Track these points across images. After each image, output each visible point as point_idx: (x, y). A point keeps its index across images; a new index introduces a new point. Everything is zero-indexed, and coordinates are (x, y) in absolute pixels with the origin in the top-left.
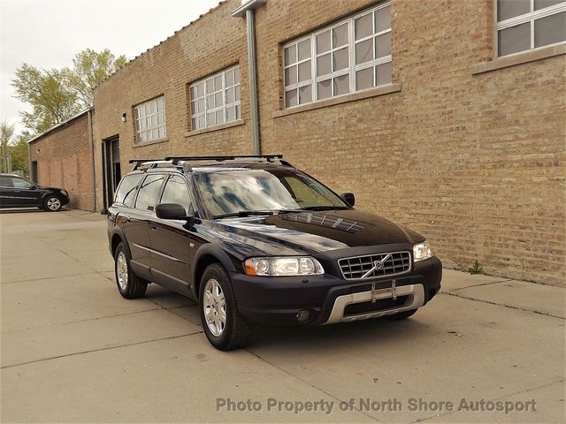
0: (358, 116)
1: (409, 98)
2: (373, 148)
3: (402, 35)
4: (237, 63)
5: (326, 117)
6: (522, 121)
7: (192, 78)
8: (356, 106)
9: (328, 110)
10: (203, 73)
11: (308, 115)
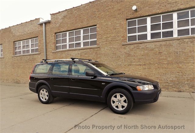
0: (85, 53)
4: (38, 37)
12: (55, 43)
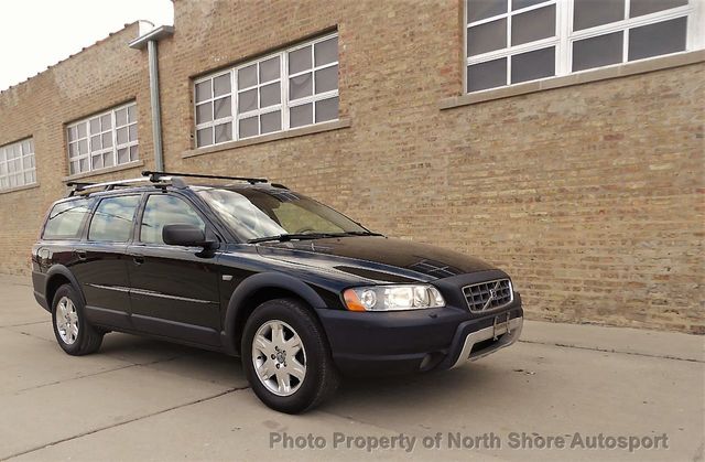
0: (295, 153)
1: (360, 135)
2: (314, 187)
3: (351, 69)
4: (134, 99)
5: (253, 155)
6: (499, 157)
7: (70, 117)
8: (292, 143)
9: (256, 148)
10: (87, 112)
11: (229, 154)
12: (191, 118)
